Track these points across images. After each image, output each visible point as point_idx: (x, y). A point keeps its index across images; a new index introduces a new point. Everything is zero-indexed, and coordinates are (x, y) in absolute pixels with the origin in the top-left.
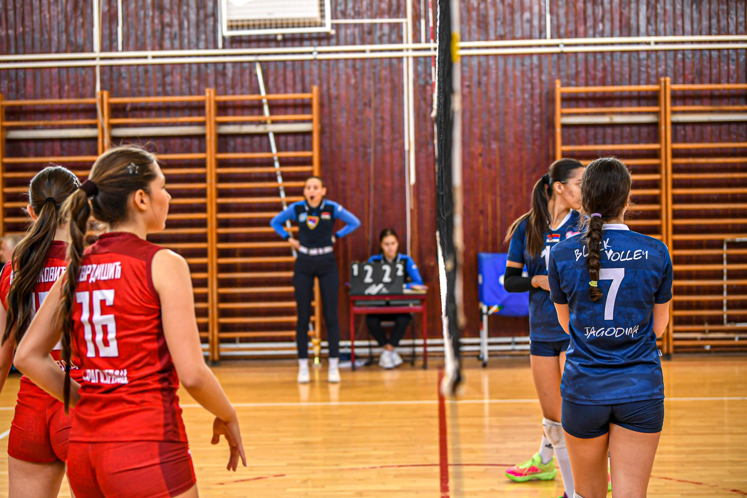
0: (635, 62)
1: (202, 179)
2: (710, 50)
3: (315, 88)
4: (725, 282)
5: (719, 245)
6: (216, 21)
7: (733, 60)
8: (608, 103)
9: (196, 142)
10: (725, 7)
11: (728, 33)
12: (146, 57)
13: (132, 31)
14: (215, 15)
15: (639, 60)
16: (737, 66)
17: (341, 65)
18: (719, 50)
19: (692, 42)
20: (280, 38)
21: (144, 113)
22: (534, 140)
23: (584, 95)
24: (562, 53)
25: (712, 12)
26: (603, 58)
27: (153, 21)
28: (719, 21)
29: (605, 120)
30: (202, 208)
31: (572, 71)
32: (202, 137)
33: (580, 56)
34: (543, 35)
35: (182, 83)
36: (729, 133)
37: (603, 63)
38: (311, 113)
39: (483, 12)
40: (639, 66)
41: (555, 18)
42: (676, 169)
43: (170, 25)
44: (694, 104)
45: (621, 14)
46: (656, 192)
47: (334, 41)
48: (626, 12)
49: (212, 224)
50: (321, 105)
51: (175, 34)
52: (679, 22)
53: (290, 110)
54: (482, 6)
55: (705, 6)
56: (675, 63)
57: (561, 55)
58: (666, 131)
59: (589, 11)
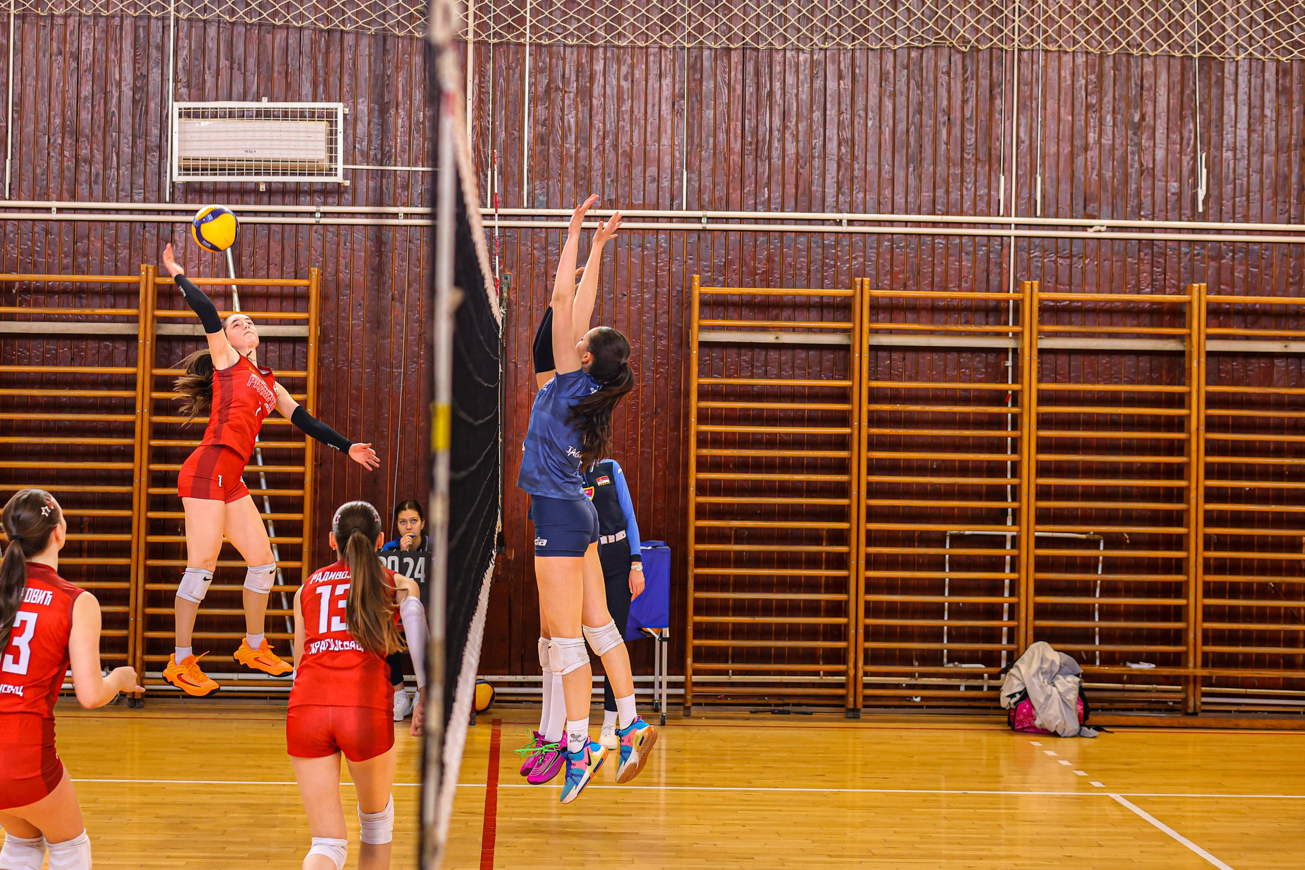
0: (817, 251)
1: (128, 407)
2: (933, 235)
3: (315, 271)
4: (946, 599)
5: (938, 540)
6: (162, 157)
7: (967, 253)
8: (774, 312)
9: (121, 347)
10: (958, 172)
11: (962, 213)
12: (48, 210)
13: (28, 168)
14: (161, 149)
15: (823, 246)
16: (974, 262)
17: (358, 235)
18: (947, 236)
19: (906, 223)
20: (262, 188)
21: (41, 298)
22: (658, 366)
23: (736, 299)
24: (704, 230)
25: (938, 175)
26: (769, 242)
27: (62, 153)
28: (947, 192)
29: (769, 338)
30: (126, 454)
31: (719, 261)
32: (132, 339)
33: (732, 237)
34: (676, 202)
35: (103, 253)
36: (959, 366)
37: (768, 249)
38: (307, 310)
39: (584, 162)
40: (824, 258)
41: (695, 177)
42: (875, 420)
43: (90, 162)
44: (905, 322)
45: (798, 174)
46: (843, 454)
47: (348, 197)
48: (804, 172)
49: (141, 479)
50: (324, 297)
51: (97, 175)
52: (887, 192)
53: (274, 303)
54: (582, 153)
55: (928, 168)
56: (878, 254)
57: (702, 235)
58: (862, 361)
59: (749, 169)
